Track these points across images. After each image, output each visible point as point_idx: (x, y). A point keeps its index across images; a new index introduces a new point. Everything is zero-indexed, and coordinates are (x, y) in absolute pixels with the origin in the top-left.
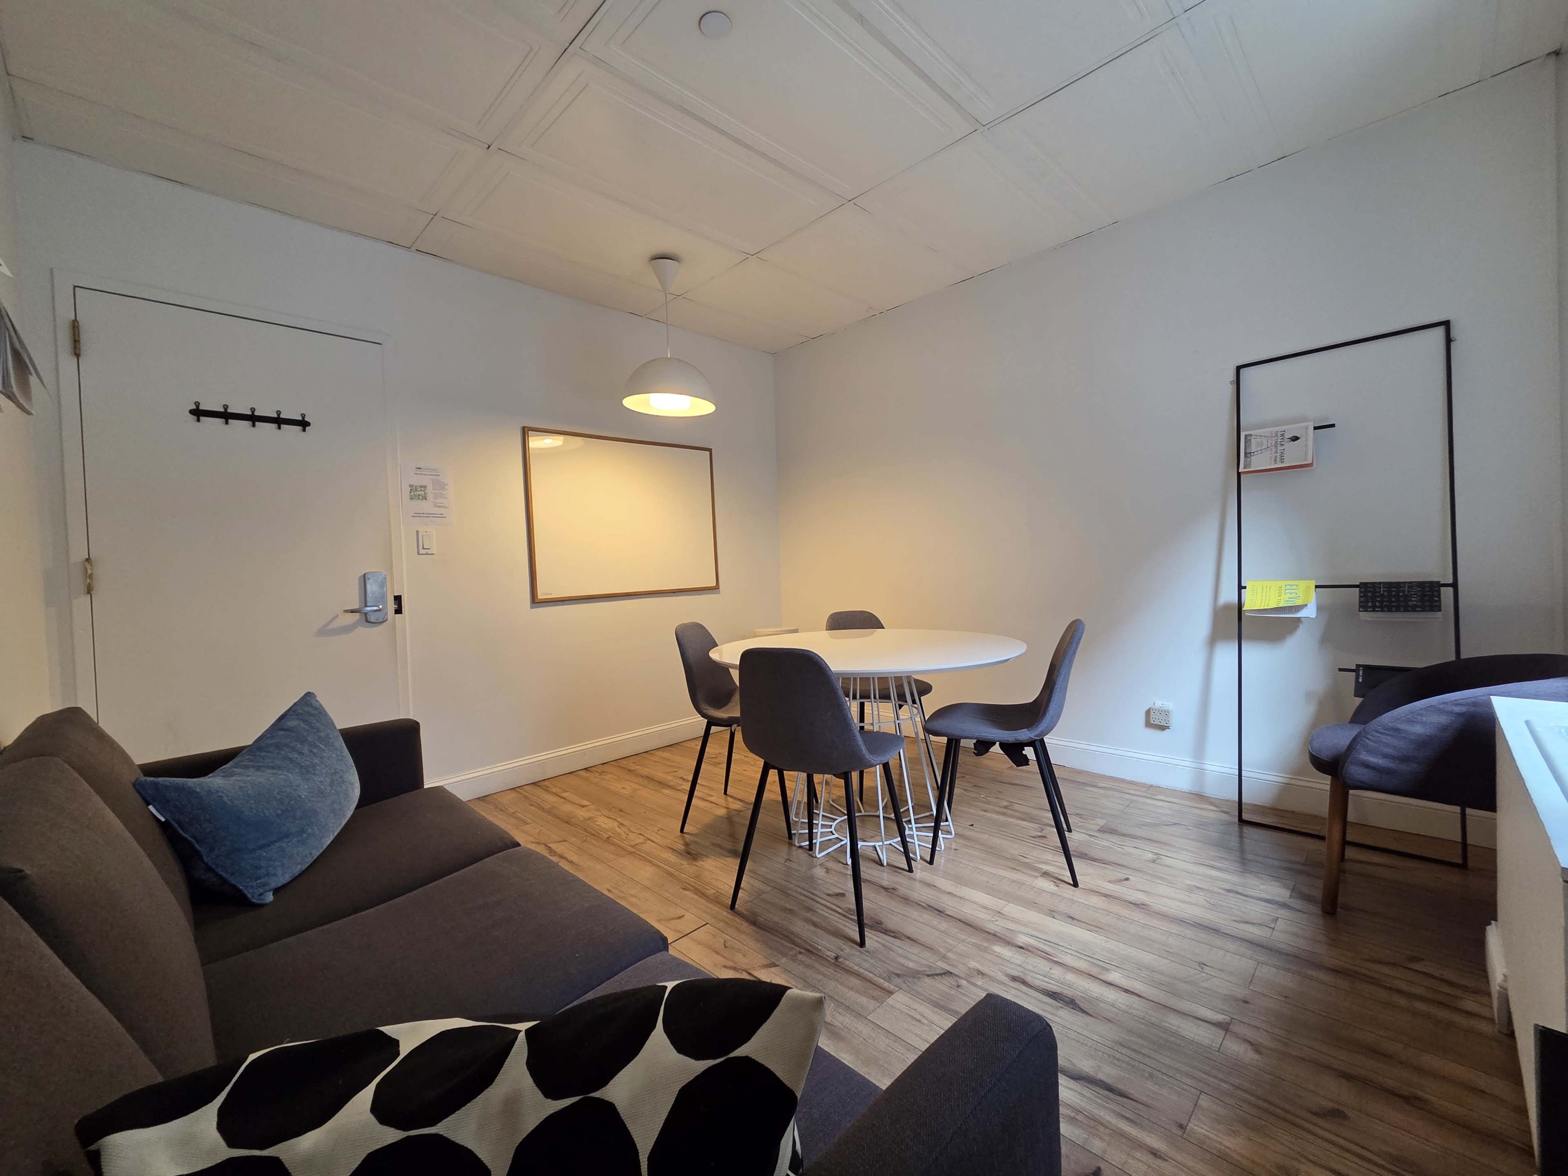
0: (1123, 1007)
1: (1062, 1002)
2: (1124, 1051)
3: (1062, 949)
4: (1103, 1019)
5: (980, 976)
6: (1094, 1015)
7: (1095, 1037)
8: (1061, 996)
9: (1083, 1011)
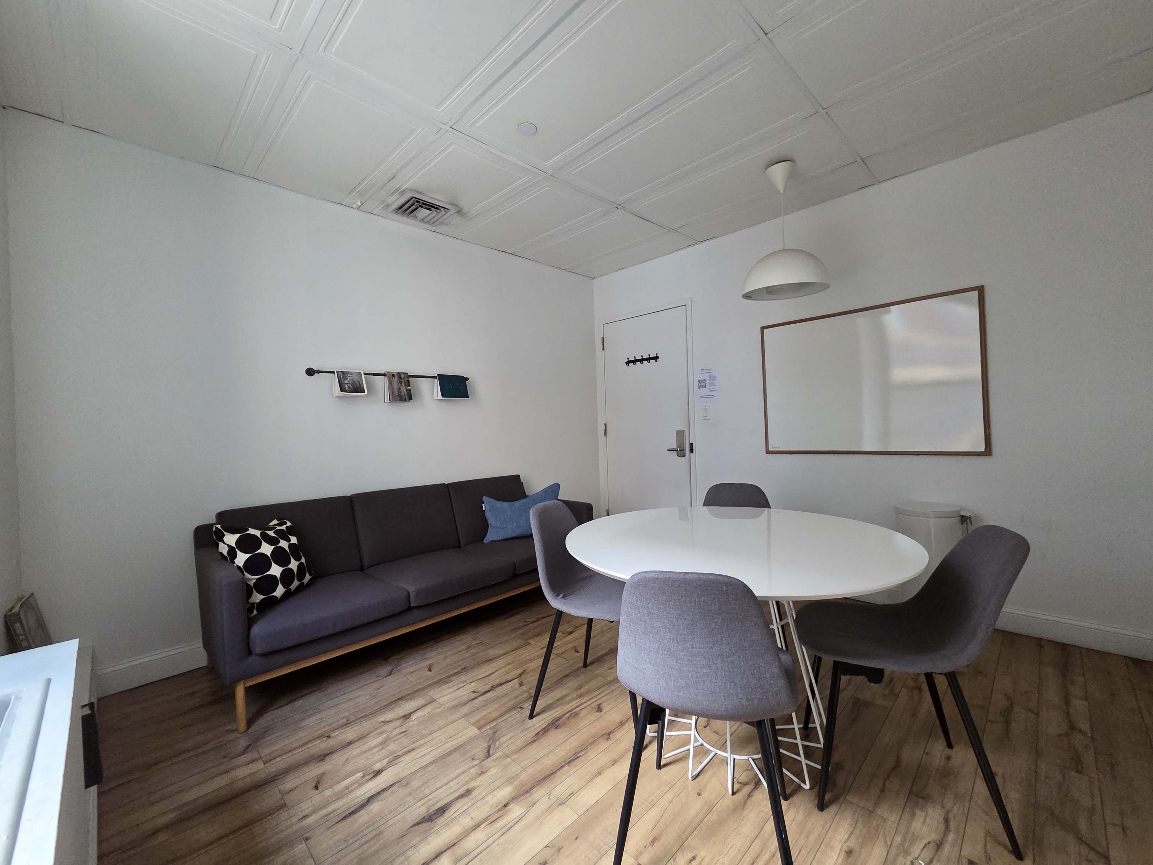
0: (410, 853)
1: (433, 813)
2: (371, 835)
3: (496, 836)
4: (405, 833)
5: (479, 772)
6: (412, 829)
7: (392, 822)
8: (440, 814)
9: (418, 823)
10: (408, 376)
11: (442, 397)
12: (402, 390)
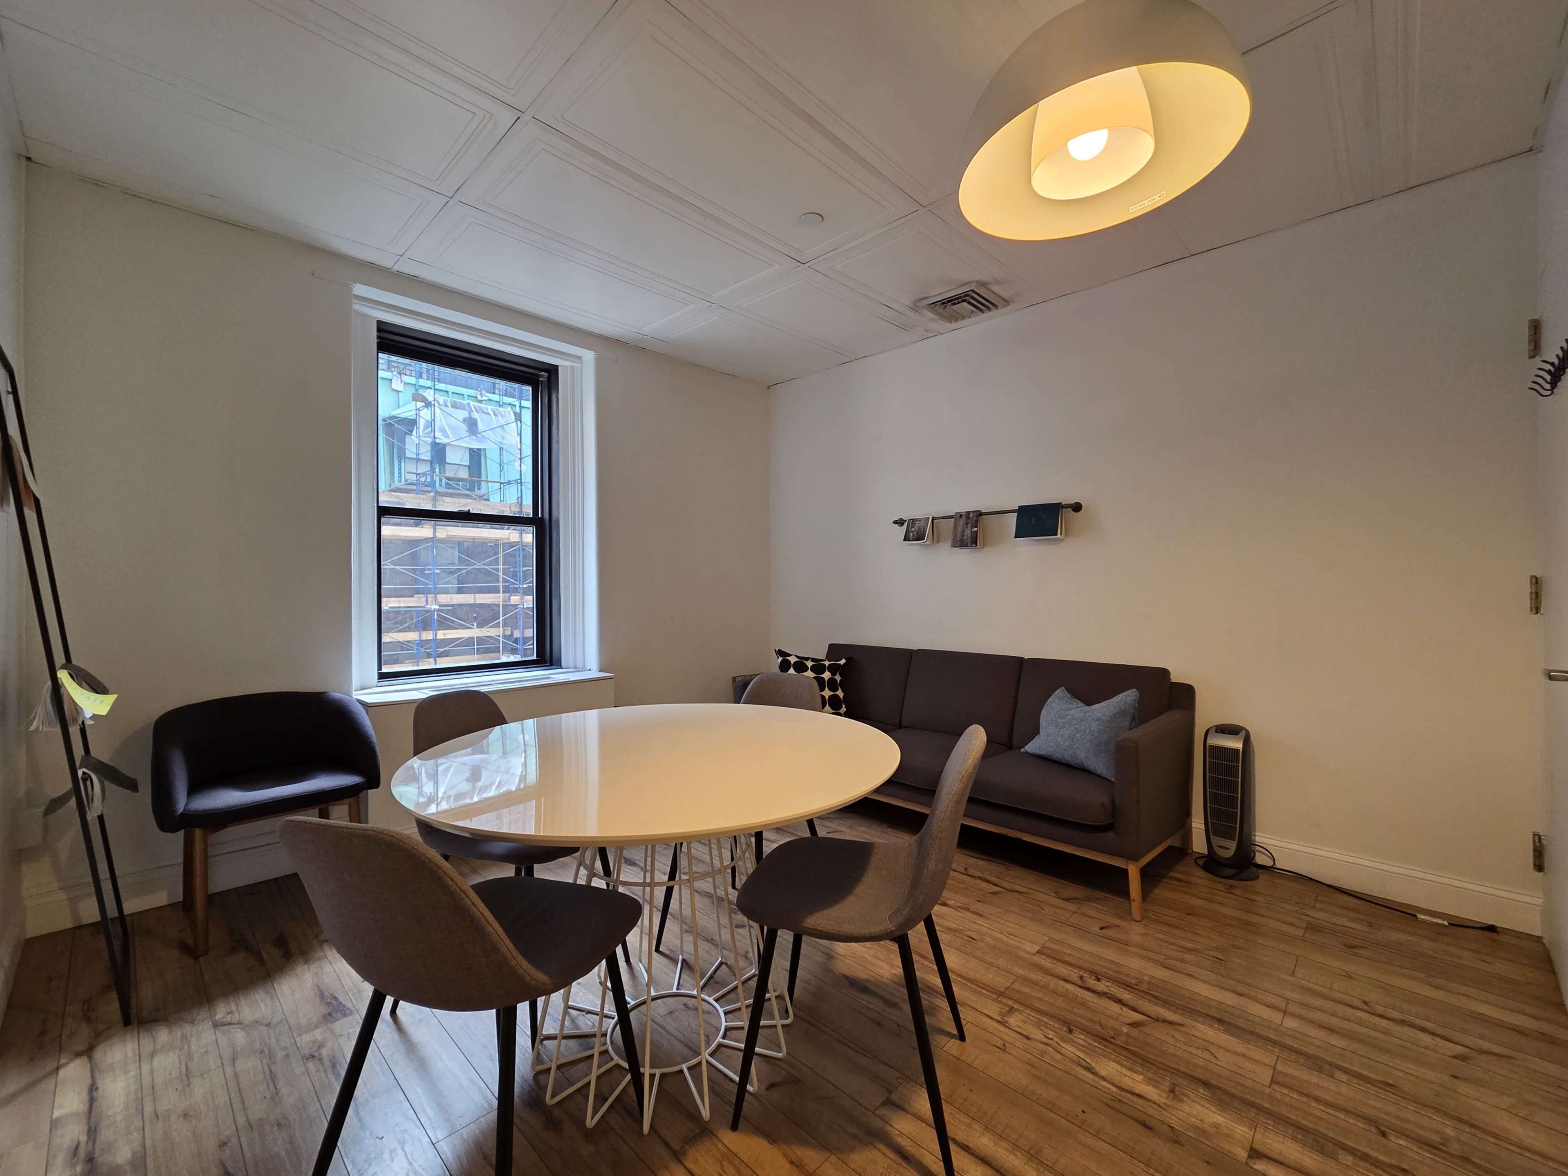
10: (980, 514)
11: (1015, 537)
12: (966, 533)
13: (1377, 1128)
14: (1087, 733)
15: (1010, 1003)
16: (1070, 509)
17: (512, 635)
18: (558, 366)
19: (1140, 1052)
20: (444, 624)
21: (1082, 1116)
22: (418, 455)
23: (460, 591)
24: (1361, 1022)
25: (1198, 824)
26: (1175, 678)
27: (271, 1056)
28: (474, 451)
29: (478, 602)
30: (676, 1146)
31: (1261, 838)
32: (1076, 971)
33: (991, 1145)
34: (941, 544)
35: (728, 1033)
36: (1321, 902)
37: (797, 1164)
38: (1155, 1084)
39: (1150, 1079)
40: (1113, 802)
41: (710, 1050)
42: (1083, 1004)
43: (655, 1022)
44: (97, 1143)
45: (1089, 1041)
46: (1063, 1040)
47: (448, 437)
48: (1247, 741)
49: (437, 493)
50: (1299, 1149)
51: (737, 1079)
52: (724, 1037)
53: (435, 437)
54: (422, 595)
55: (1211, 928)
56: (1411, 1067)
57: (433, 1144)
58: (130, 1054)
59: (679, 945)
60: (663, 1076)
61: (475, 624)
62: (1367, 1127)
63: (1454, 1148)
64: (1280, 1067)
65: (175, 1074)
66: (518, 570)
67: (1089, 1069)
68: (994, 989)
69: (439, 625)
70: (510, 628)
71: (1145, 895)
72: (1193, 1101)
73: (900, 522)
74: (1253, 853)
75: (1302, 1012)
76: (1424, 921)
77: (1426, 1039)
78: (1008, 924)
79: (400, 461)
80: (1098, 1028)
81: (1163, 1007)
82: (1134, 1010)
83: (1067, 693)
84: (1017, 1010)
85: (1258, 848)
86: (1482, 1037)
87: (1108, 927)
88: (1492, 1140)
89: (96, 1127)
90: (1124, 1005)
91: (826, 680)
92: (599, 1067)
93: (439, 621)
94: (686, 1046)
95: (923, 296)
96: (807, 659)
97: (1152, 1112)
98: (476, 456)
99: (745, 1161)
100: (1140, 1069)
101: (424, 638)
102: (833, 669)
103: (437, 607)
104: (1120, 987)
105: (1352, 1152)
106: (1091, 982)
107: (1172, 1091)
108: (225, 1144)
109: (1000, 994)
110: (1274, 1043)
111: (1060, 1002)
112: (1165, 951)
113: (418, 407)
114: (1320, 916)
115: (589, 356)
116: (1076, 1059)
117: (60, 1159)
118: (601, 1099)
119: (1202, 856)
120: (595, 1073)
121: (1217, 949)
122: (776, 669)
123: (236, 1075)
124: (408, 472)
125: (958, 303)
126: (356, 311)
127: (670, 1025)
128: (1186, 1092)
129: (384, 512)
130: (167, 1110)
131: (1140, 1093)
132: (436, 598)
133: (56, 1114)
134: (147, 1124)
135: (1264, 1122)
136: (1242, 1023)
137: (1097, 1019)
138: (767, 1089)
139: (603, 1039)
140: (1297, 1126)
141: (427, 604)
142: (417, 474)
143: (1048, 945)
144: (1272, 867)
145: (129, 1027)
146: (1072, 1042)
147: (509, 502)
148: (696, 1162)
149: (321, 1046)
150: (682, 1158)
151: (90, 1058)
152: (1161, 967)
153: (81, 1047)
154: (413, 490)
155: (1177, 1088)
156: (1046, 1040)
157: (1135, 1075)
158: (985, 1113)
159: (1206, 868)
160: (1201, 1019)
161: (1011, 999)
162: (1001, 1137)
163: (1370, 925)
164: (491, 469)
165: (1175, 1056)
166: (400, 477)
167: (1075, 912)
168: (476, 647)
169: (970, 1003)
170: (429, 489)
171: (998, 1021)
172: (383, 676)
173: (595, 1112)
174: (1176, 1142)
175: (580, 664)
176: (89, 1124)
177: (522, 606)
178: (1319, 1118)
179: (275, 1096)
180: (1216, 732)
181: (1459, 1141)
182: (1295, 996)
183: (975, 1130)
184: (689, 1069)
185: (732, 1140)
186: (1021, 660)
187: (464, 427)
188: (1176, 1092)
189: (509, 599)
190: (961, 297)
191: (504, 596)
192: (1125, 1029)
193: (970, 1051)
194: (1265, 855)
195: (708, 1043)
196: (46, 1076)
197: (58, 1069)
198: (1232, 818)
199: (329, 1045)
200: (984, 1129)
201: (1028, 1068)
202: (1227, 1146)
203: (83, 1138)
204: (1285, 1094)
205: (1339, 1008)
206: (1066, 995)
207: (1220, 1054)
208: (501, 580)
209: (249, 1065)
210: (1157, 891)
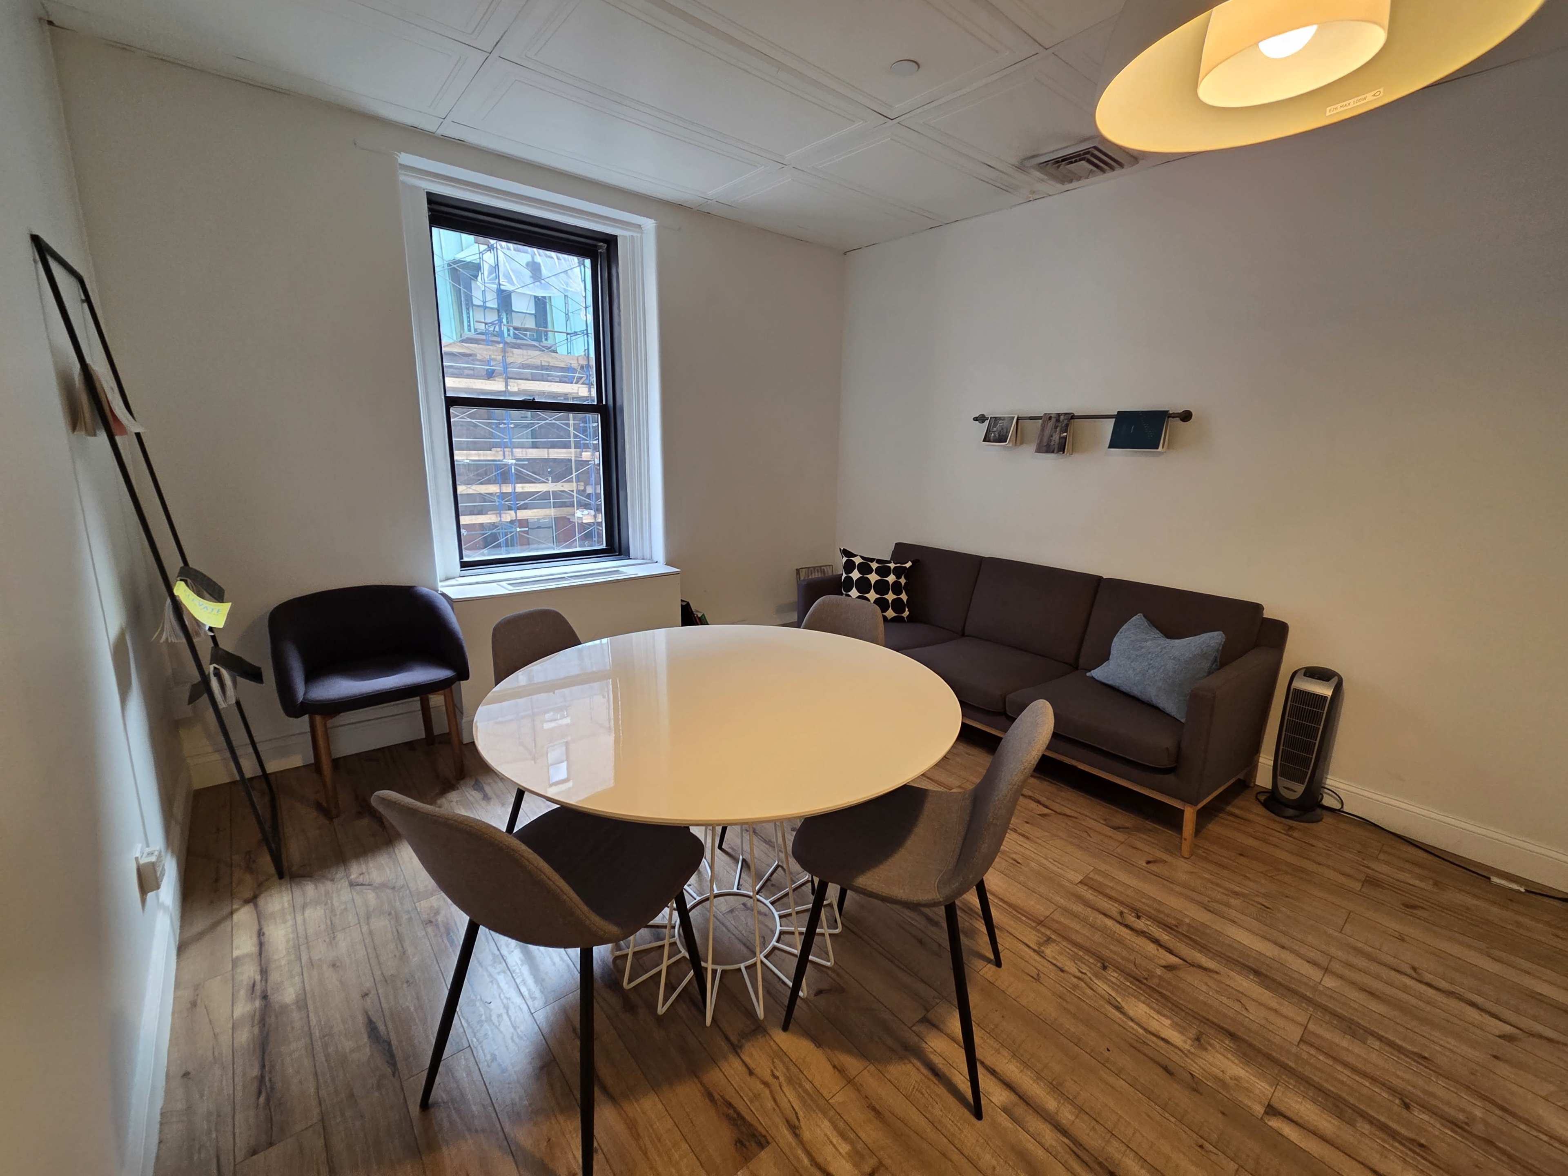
10: (1072, 417)
11: (1110, 447)
12: (1054, 438)
13: (1401, 1099)
14: (1161, 671)
15: (1048, 932)
16: (1178, 419)
17: (584, 490)
18: (617, 236)
19: (1171, 996)
20: (522, 479)
21: (1106, 1054)
22: (485, 302)
23: (535, 446)
24: (1405, 989)
25: (1266, 761)
26: (1267, 614)
27: (397, 918)
28: (539, 299)
29: (552, 456)
30: (734, 1038)
31: (1331, 781)
32: (1116, 905)
33: (1017, 1071)
34: (1024, 446)
35: (782, 936)
36: (1386, 852)
37: (839, 1068)
38: (1182, 1031)
39: (1177, 1024)
40: (1179, 748)
41: (766, 952)
42: (1120, 942)
43: (717, 919)
44: (269, 981)
45: (1121, 980)
46: (1096, 975)
47: (513, 284)
48: (1338, 689)
49: (506, 343)
50: (1317, 1111)
51: (790, 984)
52: (778, 941)
53: (500, 285)
54: (499, 449)
55: (1262, 872)
56: (1452, 1042)
57: (532, 1014)
58: (286, 905)
59: (740, 844)
60: (724, 972)
61: (550, 479)
62: (1391, 1098)
63: (1479, 1129)
64: (1312, 1027)
65: (323, 927)
66: (588, 425)
67: (1119, 1009)
68: (1032, 916)
69: (517, 479)
70: (583, 484)
71: (1198, 831)
72: (1217, 1051)
73: (981, 419)
74: (1320, 796)
75: (1347, 973)
76: (1498, 886)
77: (1473, 1014)
78: (1053, 849)
79: (468, 309)
80: (1132, 966)
81: (1200, 952)
82: (1170, 952)
83: (1145, 620)
84: (1054, 941)
85: (1326, 791)
86: (1535, 1018)
87: (1155, 862)
88: (1523, 1127)
89: (267, 967)
90: (1161, 946)
91: (891, 583)
92: (669, 958)
93: (516, 474)
94: (745, 945)
95: (1035, 153)
96: (872, 560)
97: (1175, 1058)
98: (541, 304)
99: (794, 1060)
100: (1168, 1014)
101: (504, 491)
102: (898, 572)
103: (514, 461)
104: (1158, 927)
105: (1371, 1121)
106: (1131, 919)
107: (1198, 1039)
108: (367, 994)
109: (1040, 922)
110: (1310, 1001)
111: (1097, 937)
112: (1210, 892)
113: (481, 250)
114: (1382, 869)
115: (649, 224)
116: (1107, 996)
117: (242, 993)
118: (670, 988)
119: (1264, 791)
120: (666, 963)
121: (1265, 895)
122: (841, 570)
123: (371, 933)
124: (477, 322)
125: (1076, 161)
126: (403, 183)
127: (730, 922)
128: (1212, 1042)
129: (451, 402)
130: (320, 959)
131: (1166, 1037)
132: (512, 452)
133: (236, 953)
134: (305, 969)
135: (1286, 1081)
136: (1278, 977)
137: (1132, 958)
138: (816, 995)
139: (672, 930)
140: (1320, 1089)
141: (504, 458)
142: (486, 324)
143: (1091, 875)
144: (1339, 810)
145: (283, 880)
146: (1106, 980)
147: (576, 355)
148: (751, 1056)
149: (437, 913)
150: (739, 1051)
151: (256, 906)
152: (1205, 911)
153: (248, 894)
154: (483, 340)
155: (1204, 1036)
156: (1079, 975)
157: (1163, 1018)
158: (1014, 1041)
159: (1266, 805)
160: (1238, 969)
161: (1050, 929)
162: (1026, 1065)
163: (1436, 884)
164: (557, 319)
165: (1205, 1004)
166: (469, 326)
167: (1122, 843)
168: (552, 501)
169: (1010, 929)
170: (499, 339)
171: (1035, 951)
172: (464, 565)
173: (665, 1000)
174: (1195, 1090)
175: (648, 556)
176: (261, 965)
177: (592, 462)
178: (1342, 1083)
179: (403, 956)
180: (1305, 675)
181: (1486, 1123)
182: (1340, 954)
183: (1004, 1056)
184: (746, 968)
185: (782, 1039)
186: (1099, 579)
187: (527, 273)
188: (1202, 1041)
189: (581, 455)
190: (1080, 155)
191: (576, 452)
192: (1159, 972)
193: (1004, 978)
194: (1334, 798)
195: (764, 945)
196: (224, 919)
197: (232, 913)
198: (1306, 762)
199: (443, 913)
200: (1012, 1057)
201: (1059, 1000)
202: (1247, 1102)
203: (258, 978)
204: (1312, 1055)
205: (1385, 973)
206: (1103, 930)
207: (1252, 1007)
208: (572, 435)
209: (381, 924)
210: (1210, 826)
